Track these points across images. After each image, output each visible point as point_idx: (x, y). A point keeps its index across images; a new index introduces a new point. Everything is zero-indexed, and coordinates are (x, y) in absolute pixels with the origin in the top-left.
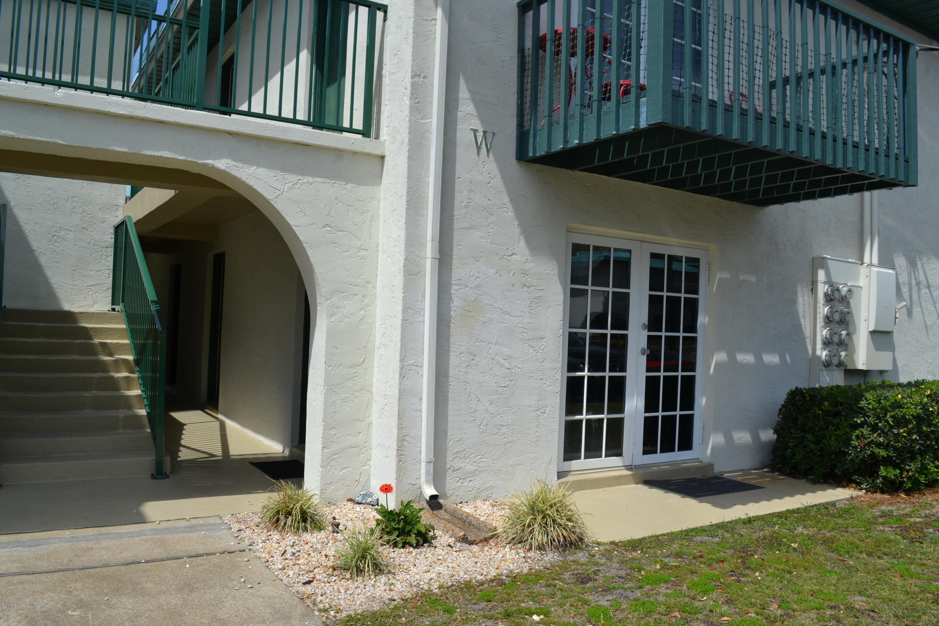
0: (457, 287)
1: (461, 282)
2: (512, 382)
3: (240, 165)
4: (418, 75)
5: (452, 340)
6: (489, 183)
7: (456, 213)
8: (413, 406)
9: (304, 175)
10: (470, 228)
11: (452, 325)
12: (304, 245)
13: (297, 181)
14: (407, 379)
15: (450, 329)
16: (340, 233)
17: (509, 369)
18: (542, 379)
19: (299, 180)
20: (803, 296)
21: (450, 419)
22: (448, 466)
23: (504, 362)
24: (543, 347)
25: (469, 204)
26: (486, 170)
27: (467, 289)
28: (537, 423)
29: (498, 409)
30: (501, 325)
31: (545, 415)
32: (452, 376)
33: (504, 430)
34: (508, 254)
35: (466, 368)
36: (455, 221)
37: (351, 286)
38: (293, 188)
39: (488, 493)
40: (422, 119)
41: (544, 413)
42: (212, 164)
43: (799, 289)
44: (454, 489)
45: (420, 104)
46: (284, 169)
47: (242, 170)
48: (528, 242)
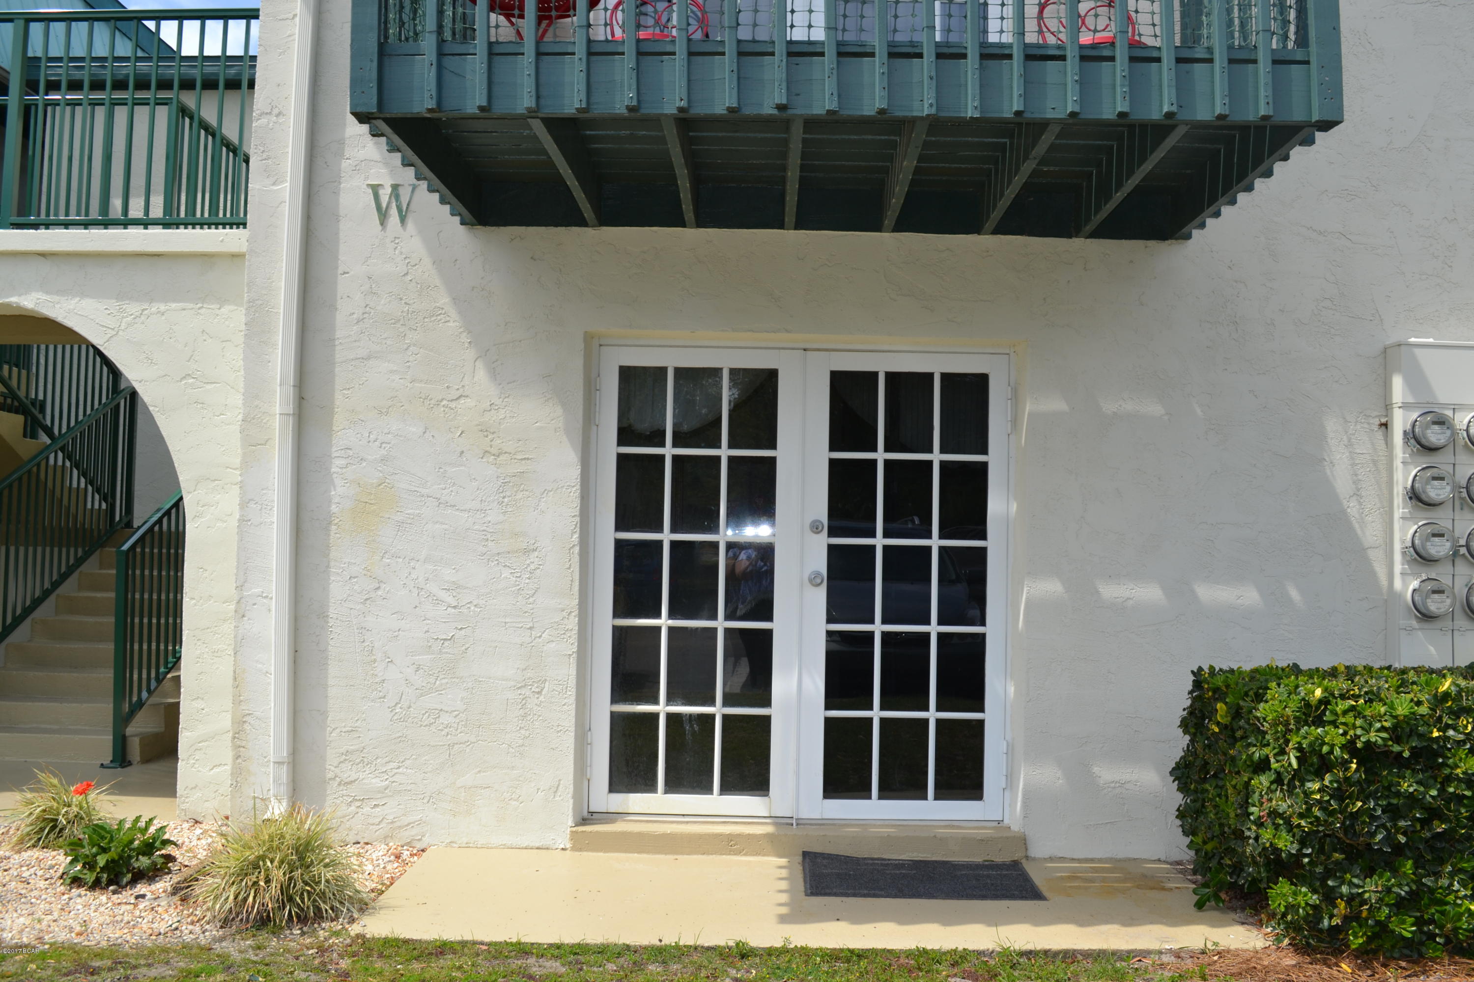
0: (343, 462)
1: (351, 453)
2: (463, 632)
3: (56, 298)
4: (267, 114)
5: (333, 554)
6: (407, 274)
7: (339, 334)
8: (260, 666)
9: (152, 301)
10: (368, 358)
11: (333, 527)
12: (151, 408)
13: (140, 312)
14: (249, 619)
15: (329, 535)
16: (209, 387)
17: (455, 607)
18: (531, 628)
19: (143, 310)
20: (1349, 445)
21: (332, 692)
22: (330, 775)
23: (443, 595)
24: (532, 567)
25: (365, 316)
26: (401, 253)
27: (364, 464)
28: (522, 712)
29: (432, 680)
30: (437, 526)
31: (542, 698)
32: (335, 616)
33: (445, 719)
34: (450, 397)
35: (364, 603)
36: (337, 348)
37: (229, 470)
38: (134, 323)
39: (413, 832)
40: (274, 184)
41: (539, 693)
42: (16, 303)
43: (1332, 426)
44: (344, 817)
45: (269, 161)
46: (120, 296)
47: (57, 306)
48: (493, 373)
